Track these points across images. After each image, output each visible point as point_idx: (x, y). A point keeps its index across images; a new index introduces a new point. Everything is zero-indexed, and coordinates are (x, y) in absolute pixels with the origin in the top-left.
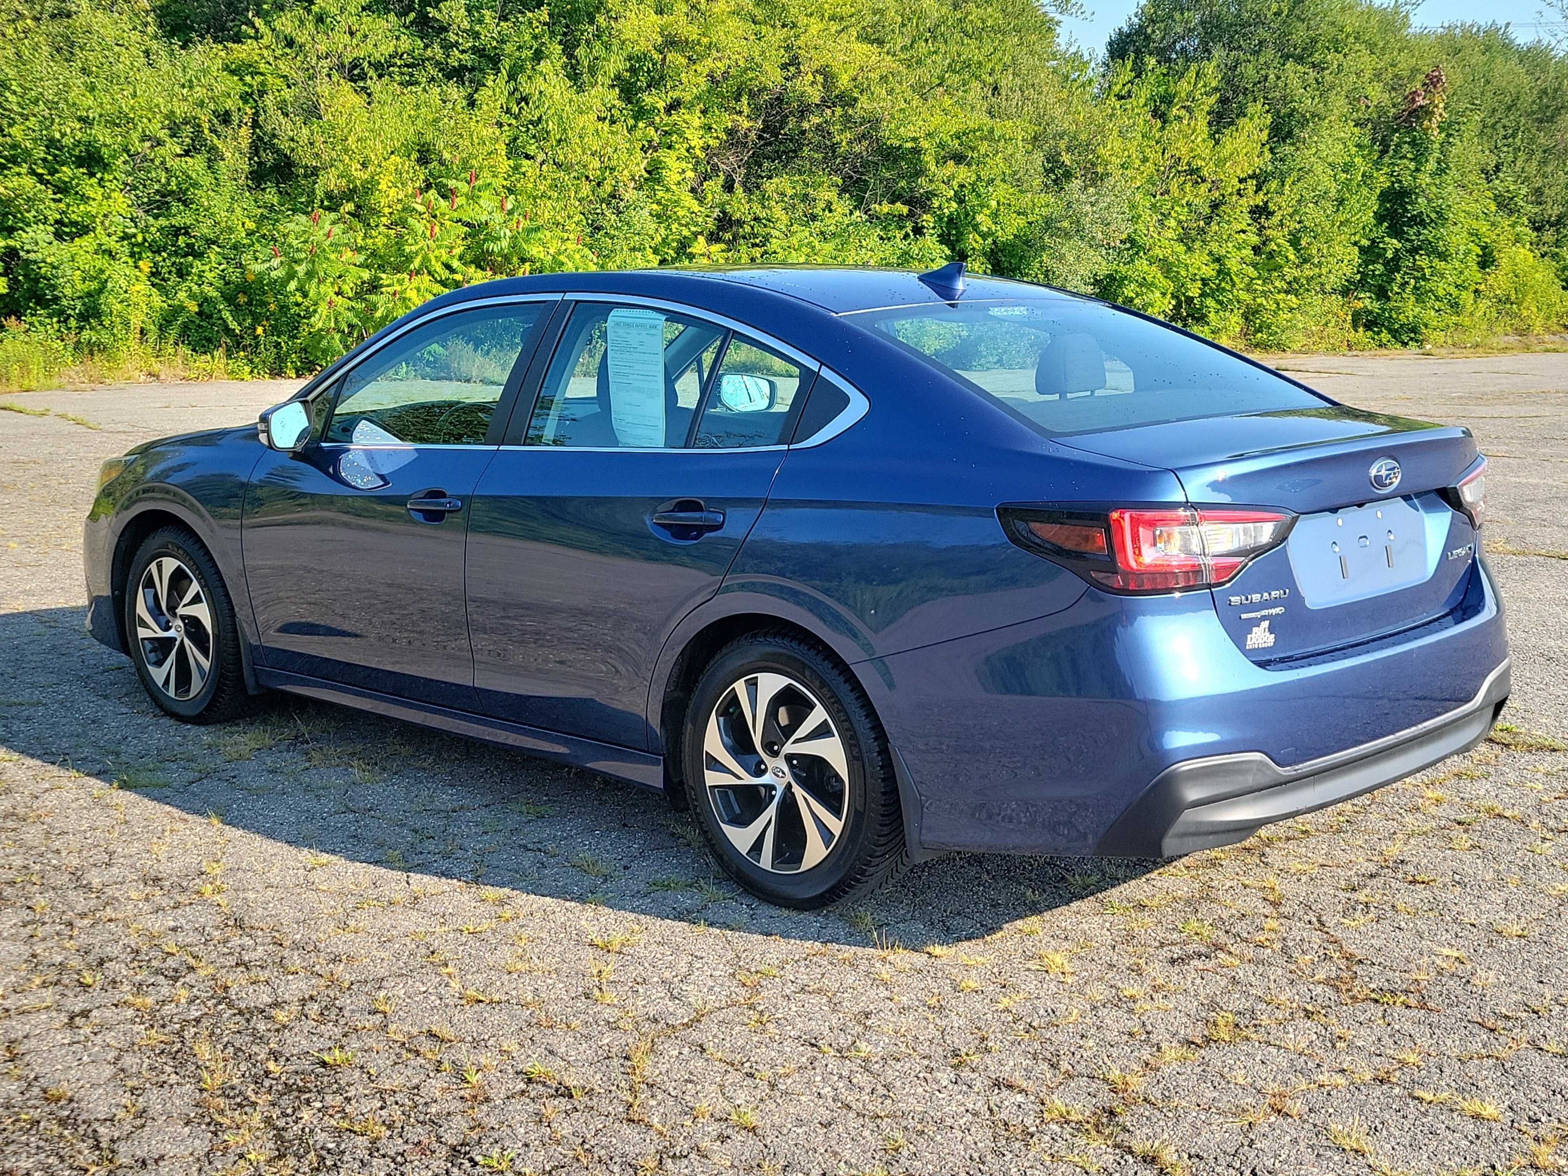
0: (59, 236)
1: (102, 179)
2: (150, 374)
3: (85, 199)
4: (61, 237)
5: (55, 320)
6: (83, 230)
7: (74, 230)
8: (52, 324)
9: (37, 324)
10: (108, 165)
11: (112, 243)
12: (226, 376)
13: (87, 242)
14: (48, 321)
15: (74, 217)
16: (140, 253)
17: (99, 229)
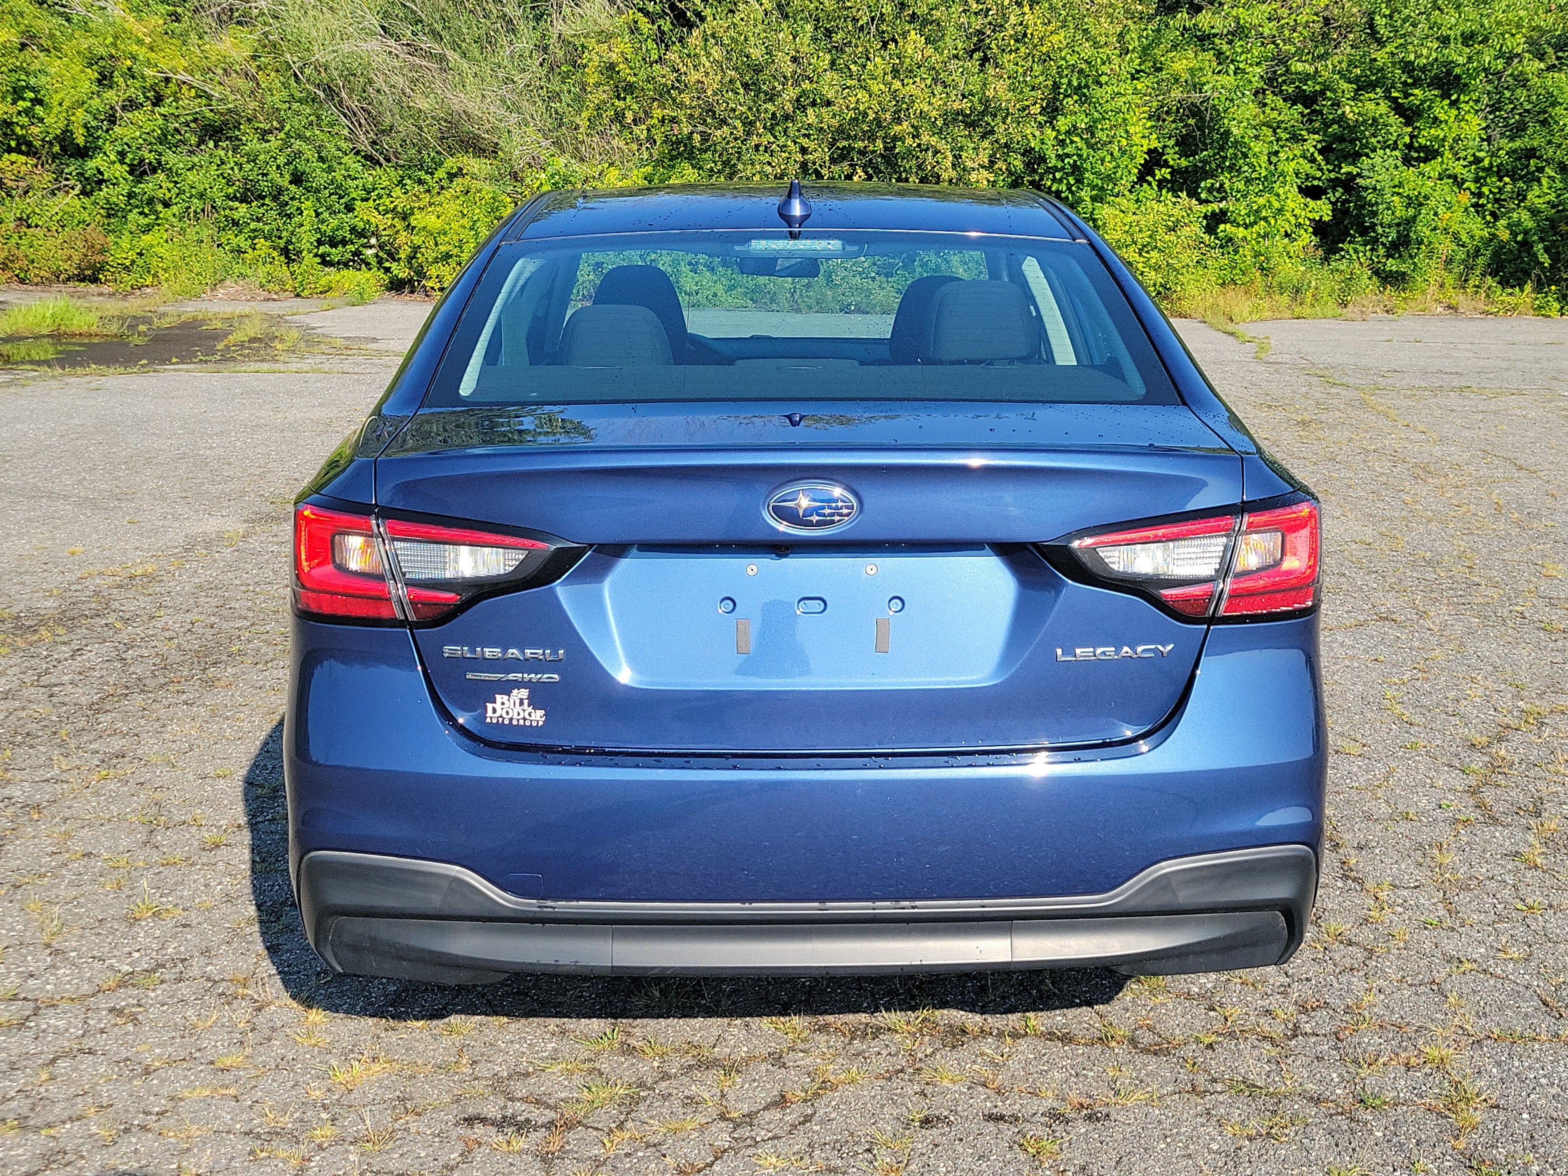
0: (1407, 161)
1: (1457, 100)
2: (1449, 307)
3: (1436, 121)
4: (1409, 162)
5: (1368, 247)
6: (1430, 154)
7: (1422, 155)
8: (1365, 253)
9: (1351, 252)
10: (1465, 85)
11: (1458, 168)
12: (1532, 312)
13: (1432, 168)
14: (1361, 248)
15: (1422, 141)
16: (1485, 178)
17: (1448, 154)
